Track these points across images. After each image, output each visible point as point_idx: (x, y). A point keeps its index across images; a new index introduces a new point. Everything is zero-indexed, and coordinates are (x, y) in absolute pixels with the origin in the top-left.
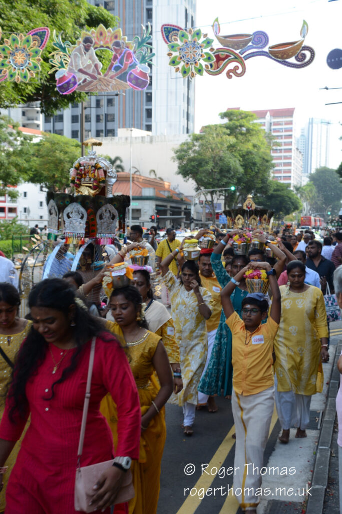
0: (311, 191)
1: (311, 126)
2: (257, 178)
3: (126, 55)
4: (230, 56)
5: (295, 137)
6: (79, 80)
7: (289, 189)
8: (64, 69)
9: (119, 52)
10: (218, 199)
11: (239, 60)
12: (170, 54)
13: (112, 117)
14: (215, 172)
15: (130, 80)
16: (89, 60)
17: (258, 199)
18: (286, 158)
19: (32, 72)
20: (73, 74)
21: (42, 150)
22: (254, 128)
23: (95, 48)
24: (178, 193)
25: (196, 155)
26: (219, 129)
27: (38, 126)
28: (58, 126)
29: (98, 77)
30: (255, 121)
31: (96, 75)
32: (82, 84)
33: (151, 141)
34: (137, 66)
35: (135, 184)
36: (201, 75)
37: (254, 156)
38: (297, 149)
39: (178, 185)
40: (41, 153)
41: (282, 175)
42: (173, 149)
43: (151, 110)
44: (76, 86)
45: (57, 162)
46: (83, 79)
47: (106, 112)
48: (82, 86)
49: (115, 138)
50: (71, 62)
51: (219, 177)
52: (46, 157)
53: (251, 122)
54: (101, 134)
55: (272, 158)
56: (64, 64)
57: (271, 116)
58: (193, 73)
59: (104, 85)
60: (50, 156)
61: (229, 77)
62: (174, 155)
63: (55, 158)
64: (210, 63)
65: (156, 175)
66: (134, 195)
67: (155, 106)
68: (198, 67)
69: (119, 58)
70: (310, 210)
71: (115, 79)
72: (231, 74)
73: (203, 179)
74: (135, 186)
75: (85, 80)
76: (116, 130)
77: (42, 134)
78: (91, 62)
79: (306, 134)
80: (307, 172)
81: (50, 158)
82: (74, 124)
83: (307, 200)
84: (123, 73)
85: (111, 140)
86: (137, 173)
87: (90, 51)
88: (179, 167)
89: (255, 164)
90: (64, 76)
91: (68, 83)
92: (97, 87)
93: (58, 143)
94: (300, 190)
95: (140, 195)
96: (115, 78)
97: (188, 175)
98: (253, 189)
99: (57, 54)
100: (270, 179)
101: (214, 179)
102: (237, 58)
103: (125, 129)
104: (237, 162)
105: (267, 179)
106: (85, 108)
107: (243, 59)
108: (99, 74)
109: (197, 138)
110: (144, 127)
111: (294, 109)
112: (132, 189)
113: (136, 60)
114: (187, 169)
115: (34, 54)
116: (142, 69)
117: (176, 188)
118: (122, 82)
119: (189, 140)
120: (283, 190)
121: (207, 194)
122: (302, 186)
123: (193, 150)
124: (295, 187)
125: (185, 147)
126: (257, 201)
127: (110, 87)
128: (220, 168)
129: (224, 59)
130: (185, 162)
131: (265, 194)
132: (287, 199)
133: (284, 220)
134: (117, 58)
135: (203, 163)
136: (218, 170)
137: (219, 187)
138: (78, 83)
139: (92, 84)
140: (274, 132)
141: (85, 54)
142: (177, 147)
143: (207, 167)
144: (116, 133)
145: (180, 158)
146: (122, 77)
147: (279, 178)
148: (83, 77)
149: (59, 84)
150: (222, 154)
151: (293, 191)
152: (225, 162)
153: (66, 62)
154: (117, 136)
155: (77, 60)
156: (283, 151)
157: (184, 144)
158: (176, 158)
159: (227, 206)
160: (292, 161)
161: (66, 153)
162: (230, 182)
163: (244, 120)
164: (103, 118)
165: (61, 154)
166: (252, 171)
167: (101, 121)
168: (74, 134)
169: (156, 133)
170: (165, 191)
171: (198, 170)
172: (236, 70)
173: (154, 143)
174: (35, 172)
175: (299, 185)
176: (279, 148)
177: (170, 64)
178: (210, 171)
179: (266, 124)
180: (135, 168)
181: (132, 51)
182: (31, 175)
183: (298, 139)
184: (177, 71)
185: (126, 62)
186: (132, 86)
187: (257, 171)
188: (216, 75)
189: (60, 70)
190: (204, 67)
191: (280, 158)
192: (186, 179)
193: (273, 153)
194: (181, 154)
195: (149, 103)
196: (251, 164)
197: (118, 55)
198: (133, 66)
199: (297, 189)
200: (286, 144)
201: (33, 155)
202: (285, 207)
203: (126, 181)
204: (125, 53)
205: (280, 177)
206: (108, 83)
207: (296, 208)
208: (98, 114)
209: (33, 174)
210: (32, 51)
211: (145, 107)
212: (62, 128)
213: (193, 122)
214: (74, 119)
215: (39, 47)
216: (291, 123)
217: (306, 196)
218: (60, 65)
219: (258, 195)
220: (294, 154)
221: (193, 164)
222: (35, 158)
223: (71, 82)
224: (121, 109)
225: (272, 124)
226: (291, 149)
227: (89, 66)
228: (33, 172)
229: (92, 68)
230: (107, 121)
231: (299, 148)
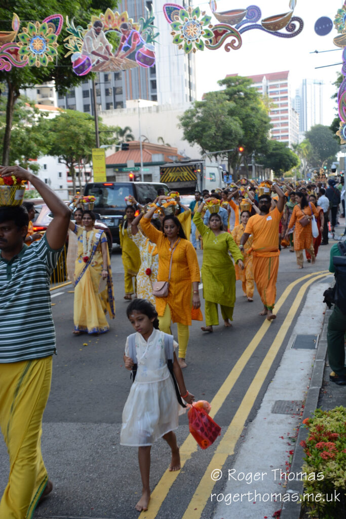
0: (307, 148)
1: (304, 87)
2: (257, 139)
3: (133, 36)
4: (227, 31)
5: (290, 98)
6: (93, 62)
7: (287, 147)
8: (79, 52)
9: (127, 33)
10: (222, 161)
11: (236, 34)
12: (173, 33)
13: (120, 90)
14: (218, 136)
15: (139, 59)
16: (100, 43)
17: (259, 159)
18: (283, 118)
19: (50, 56)
20: (87, 57)
21: (58, 124)
22: (252, 92)
23: (105, 31)
24: (185, 157)
25: (200, 121)
26: (219, 95)
27: (52, 102)
28: (71, 101)
29: (110, 57)
30: (252, 86)
31: (108, 56)
32: (96, 65)
33: (157, 111)
34: (144, 46)
35: (145, 151)
36: (202, 50)
37: (253, 118)
38: (293, 109)
39: (185, 150)
40: (57, 128)
41: (280, 134)
42: (178, 117)
43: (155, 81)
44: (91, 68)
45: (73, 135)
46: (96, 60)
47: (114, 86)
48: (96, 67)
49: (124, 109)
50: (85, 45)
51: (221, 140)
52: (62, 132)
53: (248, 87)
54: (111, 106)
55: (270, 119)
56: (78, 47)
57: (267, 80)
58: (194, 49)
59: (116, 64)
60: (67, 130)
61: (227, 50)
62: (179, 122)
63: (71, 132)
64: (209, 39)
65: (163, 142)
66: (145, 161)
67: (159, 77)
68: (199, 43)
69: (127, 39)
70: (307, 165)
71: (125, 59)
72: (229, 47)
73: (208, 142)
74: (145, 153)
75: (98, 62)
76: (124, 102)
77: (58, 110)
78: (102, 45)
79: (300, 94)
80: (304, 130)
81: (66, 132)
82: (85, 99)
83: (305, 156)
84: (131, 52)
85: (121, 111)
86: (147, 141)
87: (100, 34)
88: (185, 134)
89: (253, 126)
90: (79, 59)
91: (83, 65)
92: (109, 67)
93: (72, 118)
94: (298, 147)
95: (151, 161)
96: (125, 57)
97: (193, 140)
98: (254, 149)
99: (71, 39)
100: (269, 139)
101: (217, 142)
102: (233, 33)
103: (132, 101)
104: (238, 124)
105: (266, 139)
106: (96, 84)
107: (239, 33)
108: (110, 55)
109: (199, 105)
110: (150, 97)
111: (288, 72)
112: (143, 156)
113: (143, 39)
114: (192, 135)
115: (51, 40)
116: (149, 48)
117: (183, 153)
118: (132, 61)
119: (193, 108)
120: (281, 148)
121: (212, 156)
122: (299, 143)
123: (196, 116)
124: (292, 145)
125: (189, 115)
126: (258, 160)
127: (121, 66)
128: (222, 132)
129: (221, 35)
130: (190, 128)
131: (265, 154)
132: (285, 157)
133: (283, 177)
134: (126, 39)
135: (207, 128)
136: (220, 134)
137: (222, 149)
138: (92, 65)
139: (105, 64)
140: (271, 94)
141: (96, 37)
142: (182, 114)
143: (211, 132)
144: (124, 106)
145: (185, 125)
146: (131, 57)
147: (278, 138)
148: (96, 58)
149: (75, 66)
150: (223, 118)
151: (291, 149)
152: (227, 126)
153: (80, 45)
154: (125, 107)
155: (89, 42)
156: (280, 112)
157: (188, 112)
158: (181, 125)
159: (230, 166)
160: (289, 121)
161: (80, 126)
162: (232, 144)
163: (242, 86)
164: (111, 91)
165: (75, 127)
166: (252, 133)
167: (110, 94)
168: (86, 108)
169: (162, 103)
170: (172, 156)
171: (202, 134)
172: (233, 43)
173: (160, 112)
174: (54, 146)
175: (296, 143)
176: (275, 109)
177: (173, 42)
178: (214, 135)
179: (263, 88)
180: (144, 136)
181: (138, 32)
182: (50, 149)
183: (294, 100)
184: (180, 48)
185: (134, 43)
186: (141, 64)
187: (256, 131)
188: (215, 49)
189: (75, 53)
190: (204, 42)
191: (277, 119)
192: (191, 144)
193: (271, 114)
194: (186, 121)
195: (153, 74)
196: (250, 126)
197: (126, 36)
198: (140, 46)
199: (295, 147)
200: (282, 105)
201: (51, 130)
202: (284, 164)
203: (137, 149)
204: (132, 34)
205: (279, 136)
206: (119, 63)
207: (295, 164)
208: (107, 88)
209: (52, 148)
210: (49, 37)
211: (150, 79)
212: (74, 103)
213: (195, 90)
214: (85, 94)
215: (54, 33)
216: (286, 85)
217: (303, 153)
218: (74, 49)
219: (259, 154)
220: (290, 114)
221: (197, 129)
222: (52, 133)
223: (86, 64)
224: (128, 82)
225: (269, 87)
226: (287, 110)
227: (101, 48)
228: (52, 145)
229: (104, 50)
230: (115, 94)
231: (295, 108)
